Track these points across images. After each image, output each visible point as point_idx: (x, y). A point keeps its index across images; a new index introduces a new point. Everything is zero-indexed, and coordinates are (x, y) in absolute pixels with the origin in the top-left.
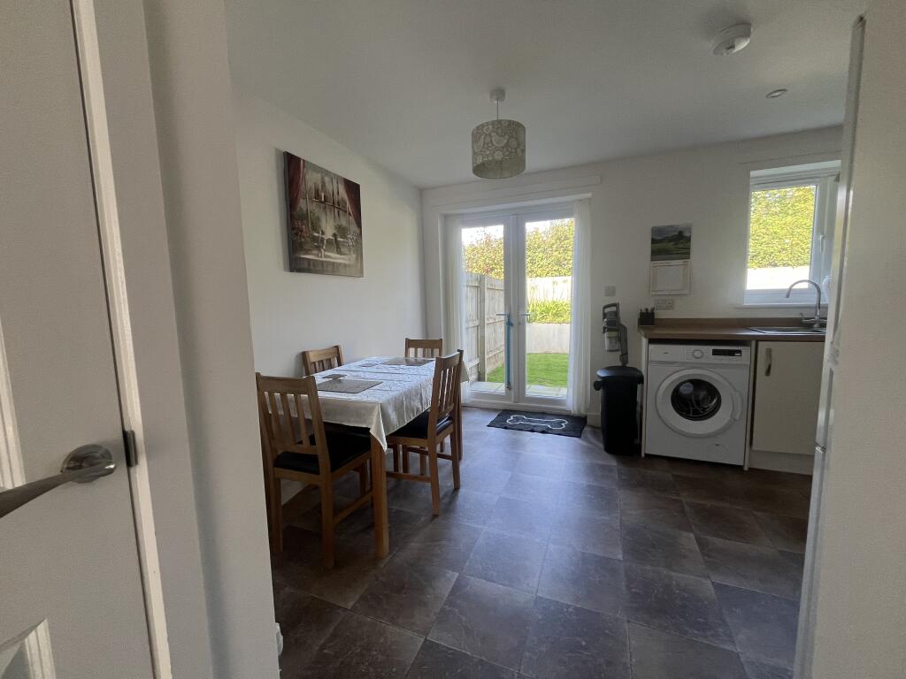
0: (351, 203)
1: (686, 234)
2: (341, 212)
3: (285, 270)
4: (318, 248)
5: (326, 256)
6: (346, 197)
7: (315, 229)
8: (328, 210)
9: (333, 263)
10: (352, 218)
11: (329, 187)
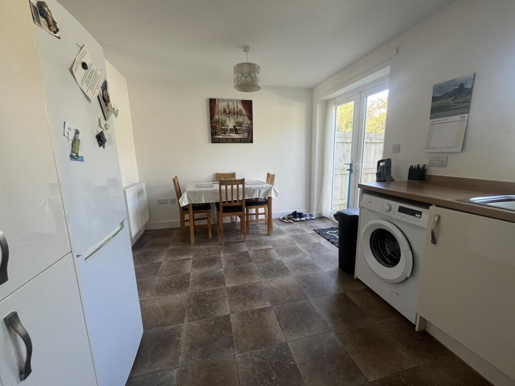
0: (246, 111)
1: (469, 86)
2: (239, 116)
3: (209, 142)
4: (225, 133)
5: (228, 136)
6: (242, 108)
7: (223, 125)
8: (231, 117)
9: (233, 138)
10: (246, 117)
11: (232, 106)
